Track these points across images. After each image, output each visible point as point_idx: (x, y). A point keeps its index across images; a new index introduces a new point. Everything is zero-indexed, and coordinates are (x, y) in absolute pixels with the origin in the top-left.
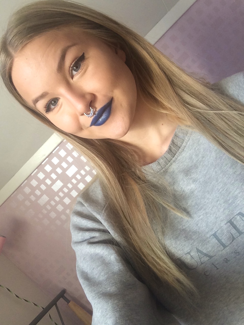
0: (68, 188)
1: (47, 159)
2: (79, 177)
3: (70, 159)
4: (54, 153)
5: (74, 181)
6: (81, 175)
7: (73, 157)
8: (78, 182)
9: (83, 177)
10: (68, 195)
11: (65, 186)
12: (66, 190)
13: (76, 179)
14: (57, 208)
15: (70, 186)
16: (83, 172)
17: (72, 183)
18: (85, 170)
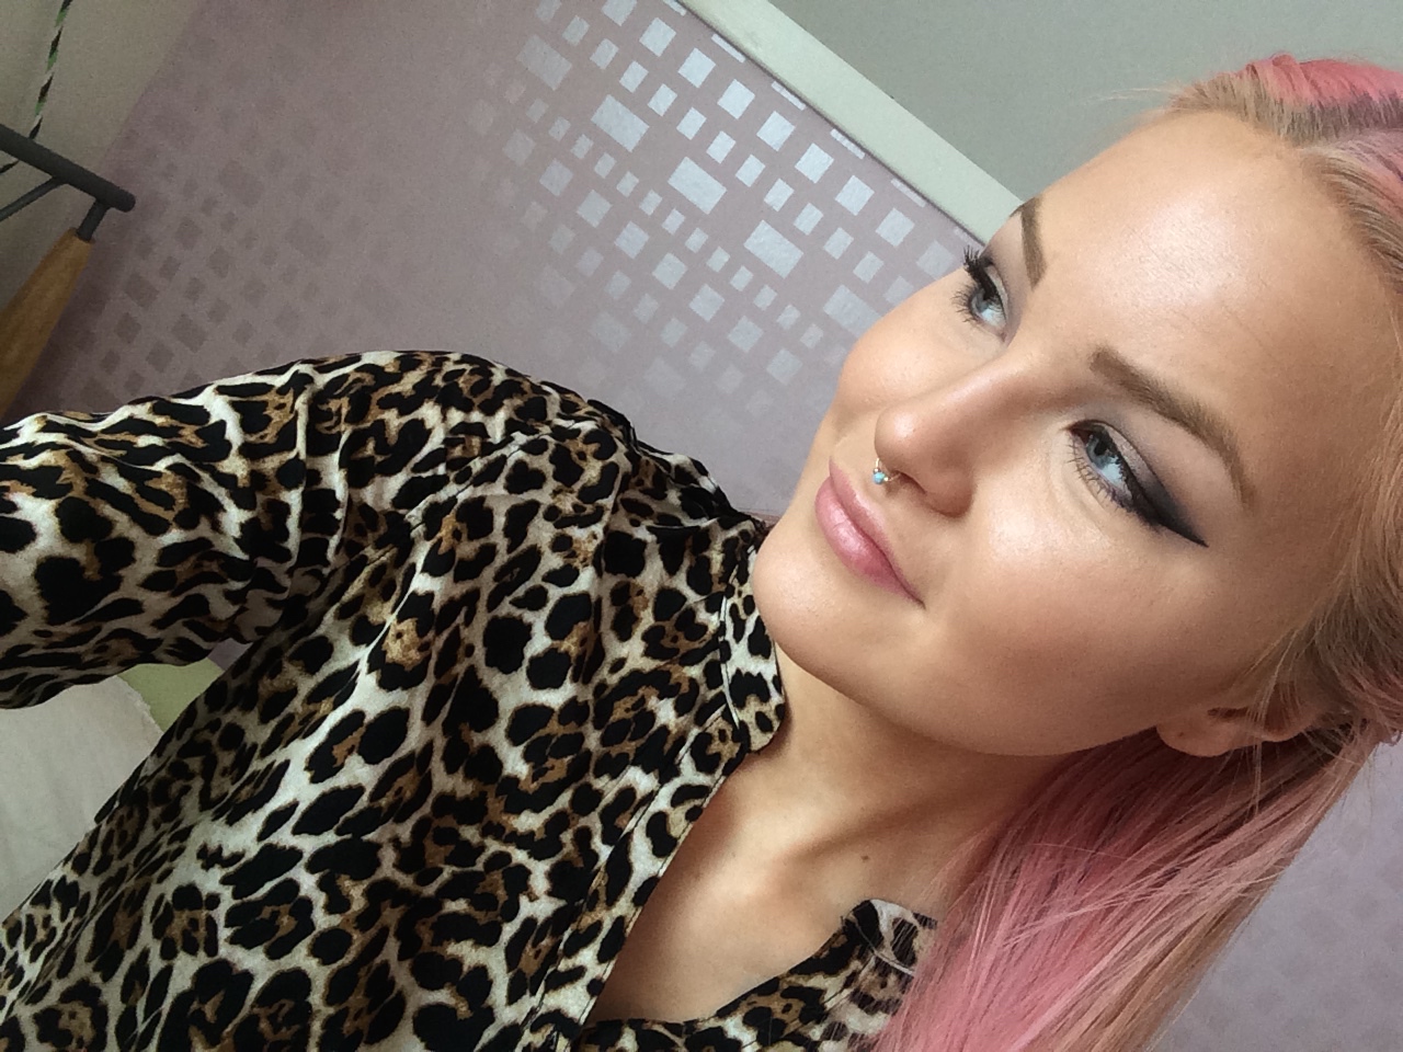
0: (617, 175)
1: (741, 59)
2: (674, 221)
3: (751, 170)
4: (772, 90)
5: (651, 202)
6: (685, 231)
7: (764, 183)
8: (652, 224)
9: (676, 244)
10: (584, 181)
11: (625, 161)
12: (605, 166)
13: (663, 212)
14: (519, 135)
15: (628, 184)
16: (696, 240)
17: (639, 194)
18: (707, 250)
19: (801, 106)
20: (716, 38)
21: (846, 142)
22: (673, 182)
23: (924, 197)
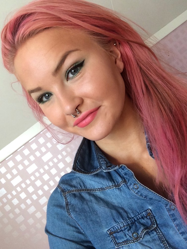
1: (12, 155)
2: (37, 174)
3: (32, 158)
4: (19, 151)
5: (33, 178)
6: (40, 173)
7: (35, 156)
8: (37, 179)
9: (42, 175)
13: (35, 176)
14: (13, 201)
16: (42, 171)
17: (30, 180)
18: (44, 169)
19: (23, 146)
20: (7, 159)
21: (32, 140)
22: (30, 173)
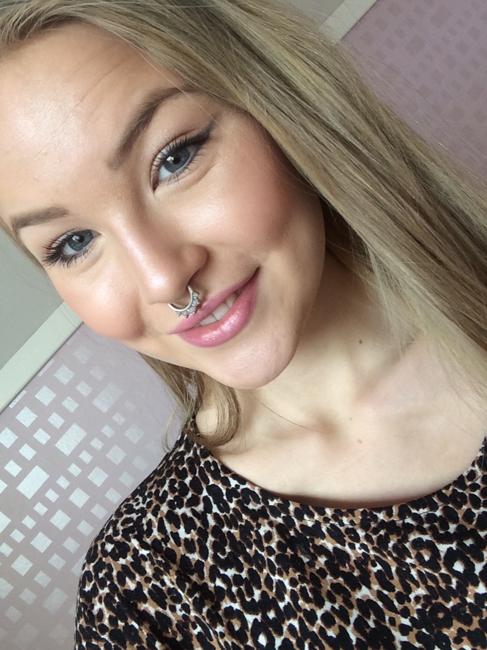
0: (23, 529)
2: (52, 495)
3: (27, 452)
5: (40, 509)
6: (58, 489)
7: (35, 444)
8: (52, 508)
9: (64, 494)
10: (25, 549)
11: (15, 524)
12: (18, 536)
13: (46, 502)
15: (29, 522)
16: (63, 483)
17: (35, 516)
18: (69, 476)
21: (17, 400)
22: (29, 496)
23: (49, 360)
